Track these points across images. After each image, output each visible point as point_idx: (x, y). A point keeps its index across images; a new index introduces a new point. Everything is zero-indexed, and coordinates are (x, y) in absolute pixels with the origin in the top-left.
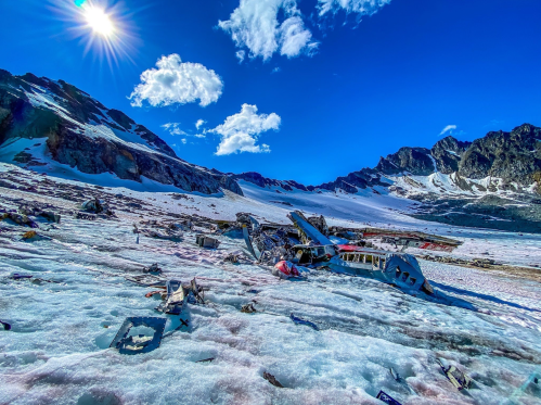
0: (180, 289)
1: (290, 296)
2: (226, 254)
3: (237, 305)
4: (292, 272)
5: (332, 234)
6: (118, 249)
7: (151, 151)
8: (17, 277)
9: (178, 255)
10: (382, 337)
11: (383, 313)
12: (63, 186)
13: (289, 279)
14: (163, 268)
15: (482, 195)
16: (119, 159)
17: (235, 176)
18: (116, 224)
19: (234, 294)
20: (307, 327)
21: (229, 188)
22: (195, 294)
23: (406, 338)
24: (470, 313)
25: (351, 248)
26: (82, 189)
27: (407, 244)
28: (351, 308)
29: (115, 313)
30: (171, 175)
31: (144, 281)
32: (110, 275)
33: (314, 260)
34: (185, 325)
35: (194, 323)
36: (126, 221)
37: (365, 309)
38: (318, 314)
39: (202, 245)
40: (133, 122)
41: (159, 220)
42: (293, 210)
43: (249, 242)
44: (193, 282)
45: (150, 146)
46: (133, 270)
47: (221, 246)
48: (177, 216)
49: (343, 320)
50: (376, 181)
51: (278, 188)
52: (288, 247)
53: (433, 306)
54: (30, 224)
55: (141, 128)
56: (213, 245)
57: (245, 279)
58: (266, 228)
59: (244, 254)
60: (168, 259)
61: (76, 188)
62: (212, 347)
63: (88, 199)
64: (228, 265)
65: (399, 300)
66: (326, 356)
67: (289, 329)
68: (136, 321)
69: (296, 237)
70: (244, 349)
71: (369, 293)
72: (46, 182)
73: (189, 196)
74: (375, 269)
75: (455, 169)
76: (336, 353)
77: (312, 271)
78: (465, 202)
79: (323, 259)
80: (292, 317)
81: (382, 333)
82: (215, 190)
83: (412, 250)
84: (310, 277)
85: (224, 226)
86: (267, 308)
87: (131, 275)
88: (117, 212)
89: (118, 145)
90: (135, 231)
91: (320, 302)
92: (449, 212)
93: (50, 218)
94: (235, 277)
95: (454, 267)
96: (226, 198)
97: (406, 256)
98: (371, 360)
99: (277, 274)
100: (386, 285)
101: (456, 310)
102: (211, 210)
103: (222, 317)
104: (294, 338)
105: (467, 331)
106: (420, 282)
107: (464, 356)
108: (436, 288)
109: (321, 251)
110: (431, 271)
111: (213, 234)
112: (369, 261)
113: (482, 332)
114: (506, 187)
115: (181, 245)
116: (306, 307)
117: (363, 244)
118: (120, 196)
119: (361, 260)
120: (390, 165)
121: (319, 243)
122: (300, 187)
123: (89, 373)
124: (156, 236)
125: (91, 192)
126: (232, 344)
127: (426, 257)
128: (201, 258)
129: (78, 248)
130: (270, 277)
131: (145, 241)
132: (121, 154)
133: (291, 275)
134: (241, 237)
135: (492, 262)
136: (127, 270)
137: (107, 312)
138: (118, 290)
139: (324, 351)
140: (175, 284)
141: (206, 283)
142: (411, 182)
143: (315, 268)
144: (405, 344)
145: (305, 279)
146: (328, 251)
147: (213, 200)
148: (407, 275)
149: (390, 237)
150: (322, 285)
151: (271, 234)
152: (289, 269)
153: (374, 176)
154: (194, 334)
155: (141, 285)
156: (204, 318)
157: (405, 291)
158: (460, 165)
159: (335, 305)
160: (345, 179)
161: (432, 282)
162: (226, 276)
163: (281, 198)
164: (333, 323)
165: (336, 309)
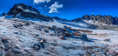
0: (42, 40)
1: (63, 43)
2: (50, 34)
3: (52, 44)
4: (64, 38)
5: (72, 30)
6: (31, 31)
7: (35, 13)
8: (20, 34)
9: (41, 33)
10: (80, 49)
11: (80, 45)
12: (22, 21)
13: (63, 39)
14: (39, 35)
15: (96, 24)
16: (30, 15)
17: (52, 18)
18: (30, 27)
19: (52, 42)
20: (66, 49)
21: (51, 20)
22: (45, 41)
23: (83, 49)
24: (93, 42)
25: (76, 33)
26: (25, 21)
27: (85, 32)
28: (74, 45)
29: (32, 42)
30: (39, 17)
31: (36, 37)
32: (31, 36)
33: (68, 36)
34: (43, 47)
35: (45, 46)
36: (32, 26)
37: (77, 45)
38: (68, 46)
39: (45, 32)
40: (32, 8)
41: (37, 26)
42: (65, 25)
43: (55, 32)
44: (44, 39)
45: (35, 12)
46: (34, 35)
47: (49, 32)
48: (40, 25)
49: (73, 47)
50: (81, 20)
51: (62, 20)
52: (63, 33)
53: (88, 43)
54: (20, 26)
55: (34, 8)
56: (47, 32)
57: (54, 39)
58: (58, 29)
59: (54, 34)
60: (39, 34)
61: (24, 21)
62: (48, 52)
63: (26, 22)
64: (51, 36)
65: (83, 42)
66: (69, 54)
67: (63, 49)
68: (36, 44)
69: (65, 31)
70: (54, 53)
71: (78, 42)
72: (21, 20)
73: (43, 21)
74: (80, 37)
75: (93, 20)
76: (71, 54)
77: (68, 38)
78: (94, 25)
79: (70, 35)
80: (63, 47)
81: (79, 48)
82: (48, 20)
83: (86, 33)
84: (67, 39)
85: (50, 28)
86: (58, 45)
87: (34, 36)
88: (30, 25)
89: (30, 12)
90: (34, 28)
91: (69, 44)
92: (92, 27)
93: (22, 26)
94: (52, 38)
95: (92, 35)
96: (50, 22)
97: (85, 34)
98: (77, 54)
99: (61, 38)
100: (81, 40)
101: (91, 43)
102: (47, 24)
103: (50, 46)
104: (63, 51)
105: (92, 46)
106: (87, 39)
107: (91, 50)
108: (89, 39)
109: (70, 34)
110: (89, 36)
111: (48, 29)
112: (79, 36)
113: (94, 45)
114: (99, 23)
115: (42, 31)
116: (66, 45)
117: (78, 32)
118: (30, 22)
119: (77, 35)
120: (84, 18)
121: (69, 32)
122: (67, 20)
123: (31, 51)
124: (37, 29)
125: (26, 21)
126: (52, 52)
127: (88, 34)
128: (45, 34)
129: (26, 30)
130: (59, 39)
131: (35, 30)
132: (30, 14)
133: (64, 39)
134: (53, 30)
135: (97, 34)
136: (33, 35)
137: (31, 42)
138: (32, 38)
139: (69, 53)
140: (41, 39)
141: (47, 39)
142: (87, 21)
143: (68, 37)
144: (83, 50)
145: (66, 39)
146: (71, 34)
147: (47, 22)
148: (85, 38)
149: (83, 31)
150: (70, 41)
151: (60, 30)
152: (63, 37)
153: (81, 19)
154: (45, 49)
155: (36, 38)
156: (47, 46)
157: (84, 40)
158: (94, 19)
159: (72, 44)
160: (76, 19)
161: (89, 38)
162: (50, 38)
163: (62, 23)
164: (71, 48)
165: (72, 45)
